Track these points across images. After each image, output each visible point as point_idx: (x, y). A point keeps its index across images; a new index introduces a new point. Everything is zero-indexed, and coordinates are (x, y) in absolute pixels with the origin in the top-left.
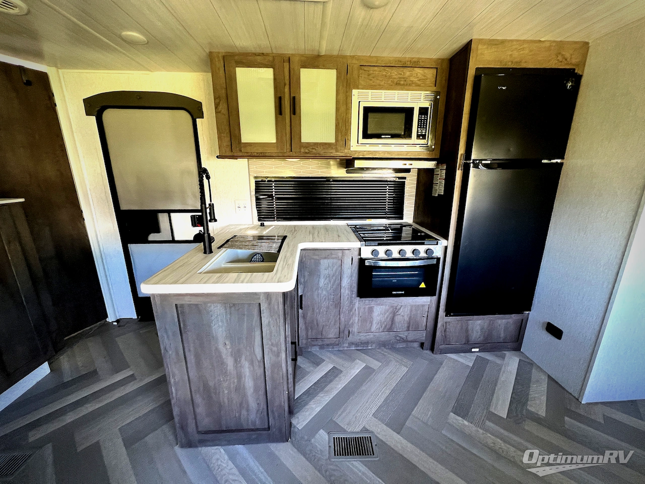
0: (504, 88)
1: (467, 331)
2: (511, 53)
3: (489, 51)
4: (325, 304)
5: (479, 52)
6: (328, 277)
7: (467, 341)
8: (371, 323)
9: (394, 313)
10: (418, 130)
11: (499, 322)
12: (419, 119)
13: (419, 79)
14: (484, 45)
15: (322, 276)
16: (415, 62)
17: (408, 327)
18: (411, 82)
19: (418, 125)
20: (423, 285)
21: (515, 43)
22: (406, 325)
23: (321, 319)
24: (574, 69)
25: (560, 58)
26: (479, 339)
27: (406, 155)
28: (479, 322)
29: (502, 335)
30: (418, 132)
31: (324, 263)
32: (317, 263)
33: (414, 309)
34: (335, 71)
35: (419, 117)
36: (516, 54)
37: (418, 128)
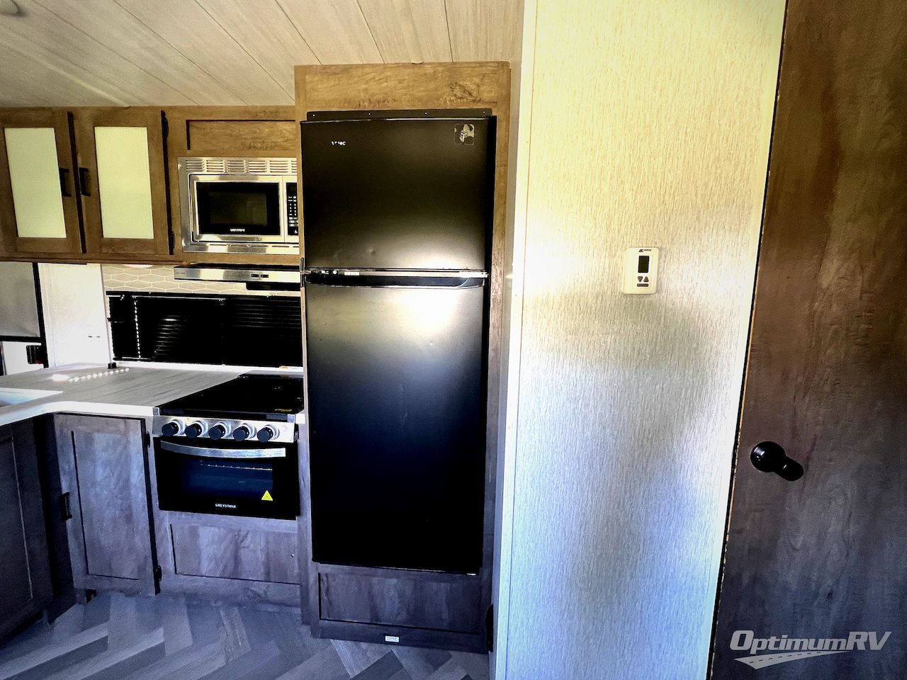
0: (341, 143)
1: (371, 596)
2: (364, 86)
3: (325, 85)
4: (109, 513)
5: (309, 87)
6: (107, 464)
7: (375, 620)
8: (199, 557)
9: (237, 545)
10: (288, 220)
11: (435, 585)
12: (288, 203)
13: (286, 139)
14: (316, 74)
15: (99, 463)
16: (272, 113)
17: (268, 573)
18: (273, 144)
19: (288, 213)
20: (267, 497)
21: (368, 70)
22: (262, 570)
23: (106, 540)
24: (490, 110)
25: (458, 92)
26: (399, 618)
27: (274, 261)
28: (394, 581)
29: (445, 615)
30: (289, 223)
31: (100, 440)
32: (89, 439)
33: (271, 539)
34: (145, 130)
35: (288, 199)
36: (374, 88)
37: (288, 216)
